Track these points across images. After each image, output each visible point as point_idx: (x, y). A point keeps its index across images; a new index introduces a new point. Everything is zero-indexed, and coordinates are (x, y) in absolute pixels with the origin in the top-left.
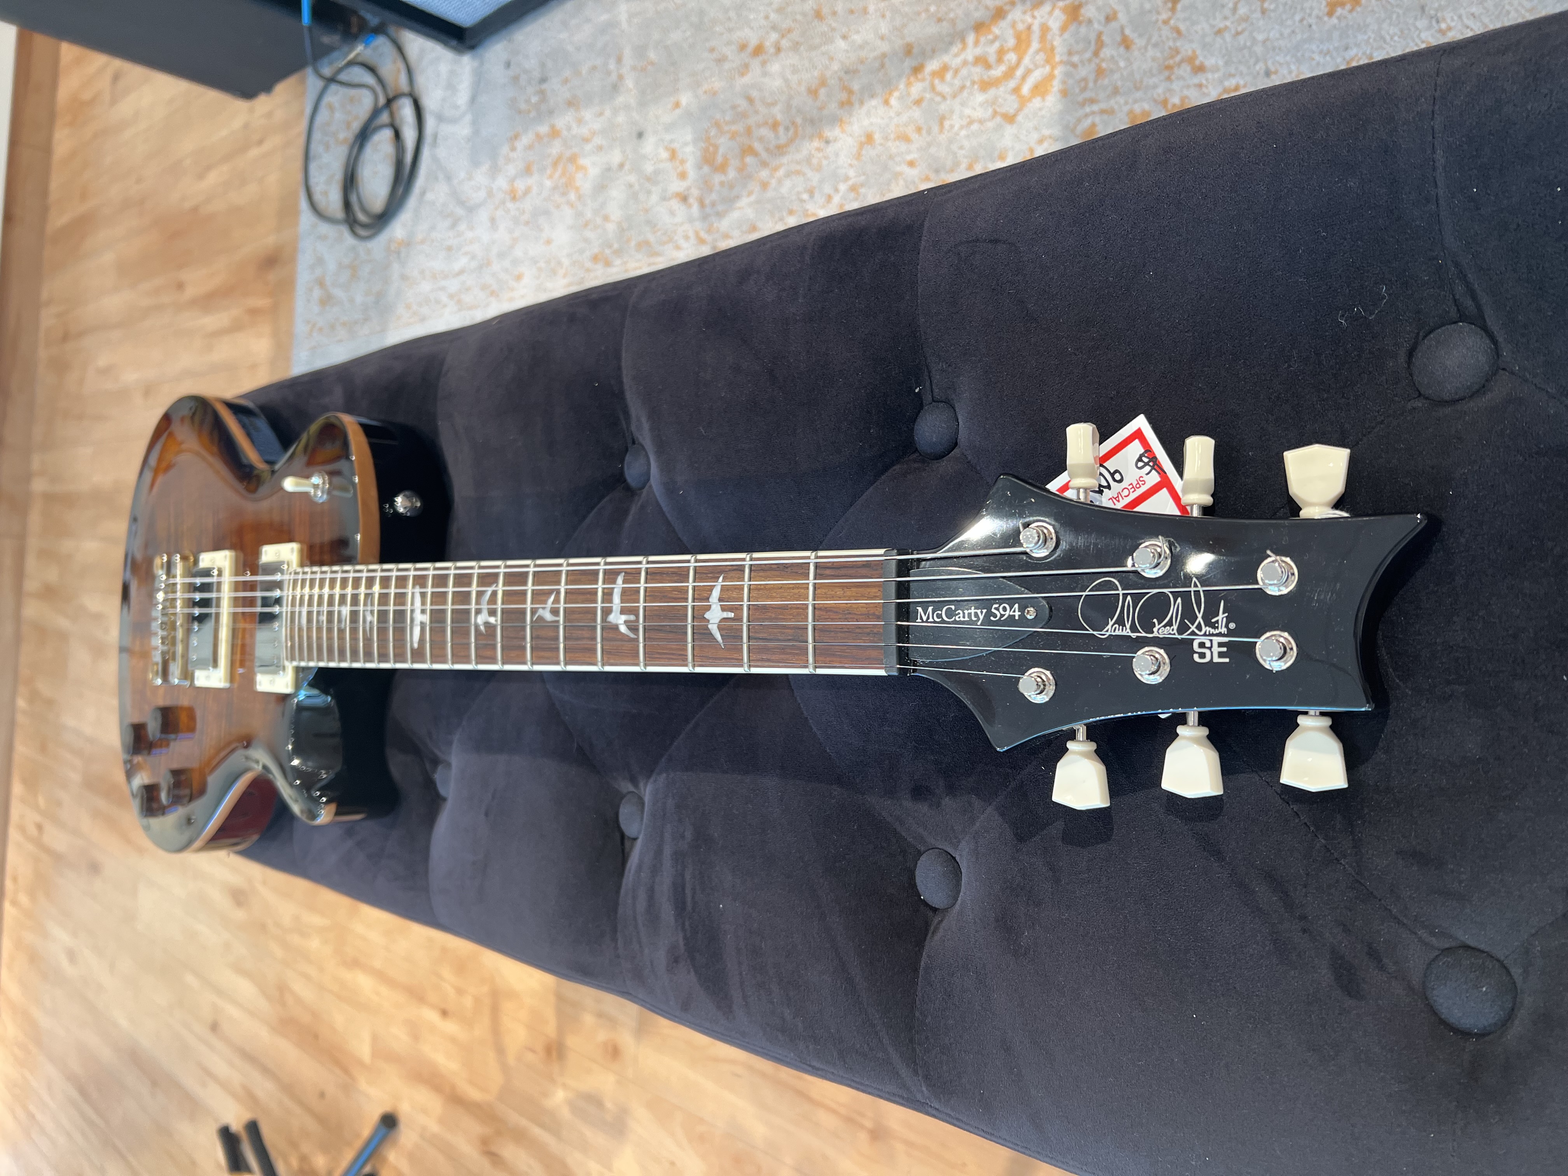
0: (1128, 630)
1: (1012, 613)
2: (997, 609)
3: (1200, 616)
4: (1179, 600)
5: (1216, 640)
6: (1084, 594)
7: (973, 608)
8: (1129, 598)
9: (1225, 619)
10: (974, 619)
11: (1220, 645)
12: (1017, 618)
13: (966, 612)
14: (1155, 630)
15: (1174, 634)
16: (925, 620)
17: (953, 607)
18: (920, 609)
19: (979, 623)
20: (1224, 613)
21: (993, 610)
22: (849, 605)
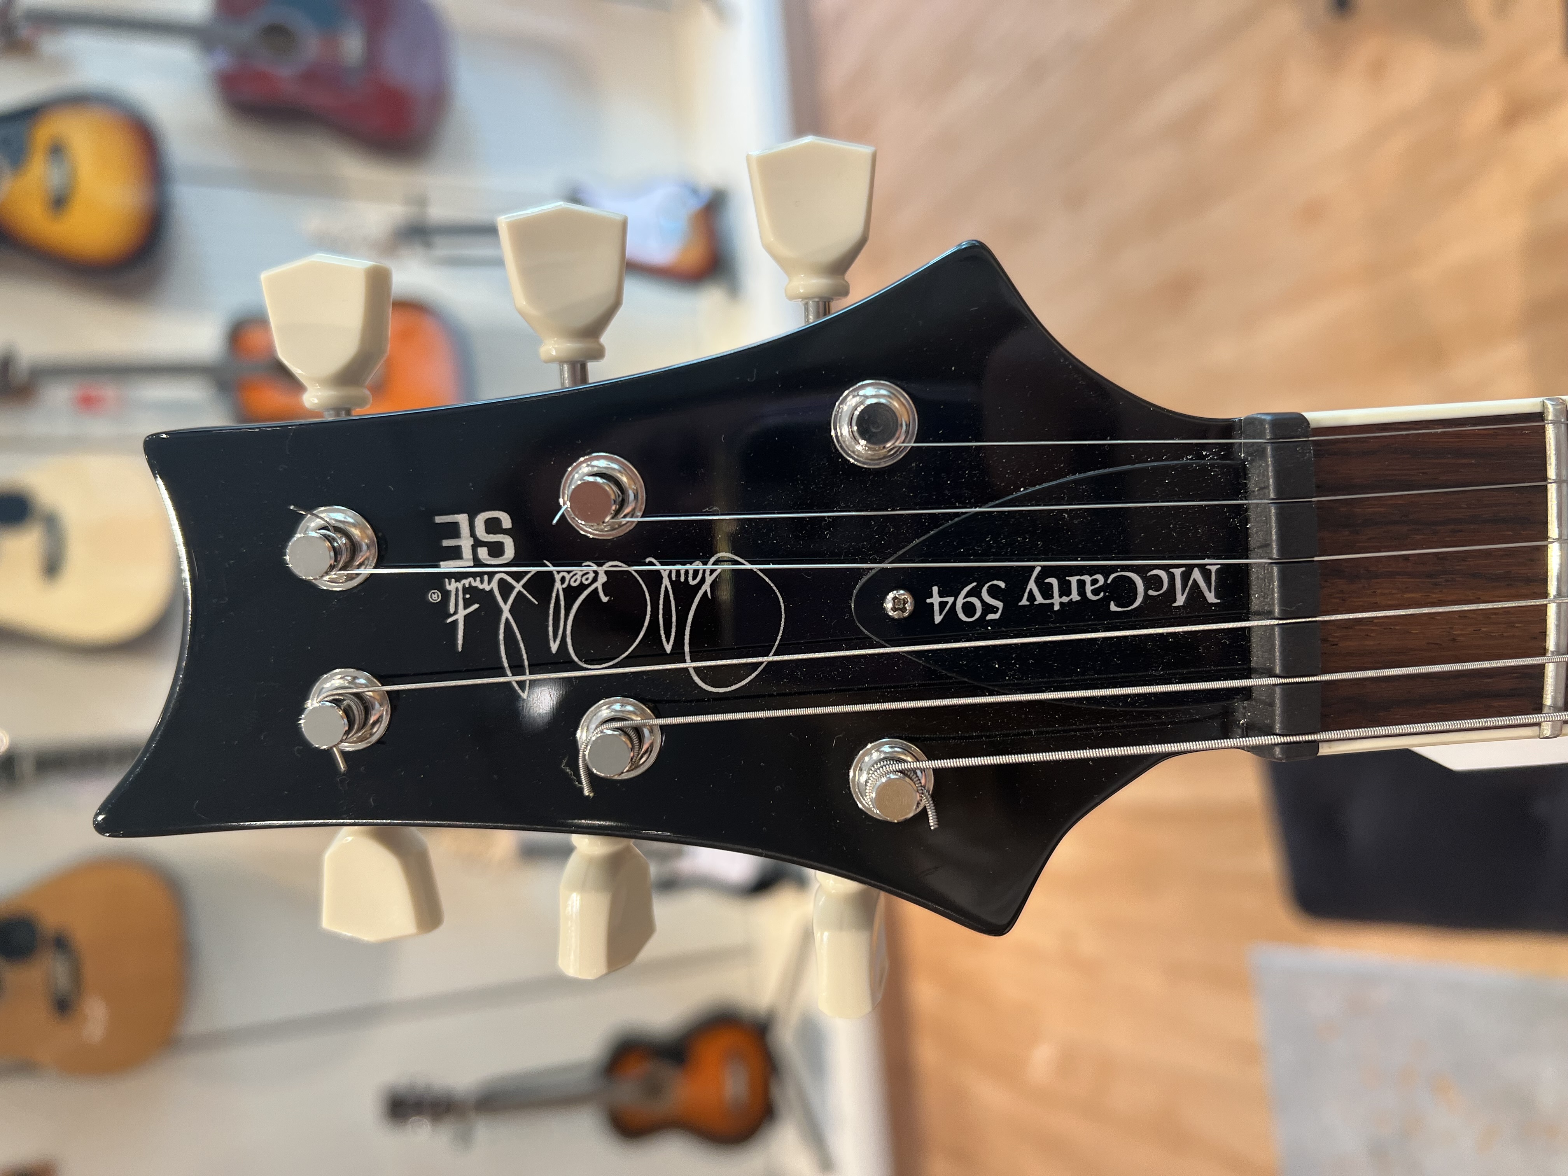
0: (665, 575)
1: (951, 600)
2: (988, 609)
3: (506, 614)
4: (554, 647)
5: (464, 565)
6: (771, 658)
7: (1057, 607)
8: (668, 648)
9: (452, 611)
10: (1054, 581)
11: (455, 553)
12: (935, 589)
13: (1075, 596)
14: (602, 578)
15: (559, 572)
16: (1196, 571)
17: (1113, 607)
18: (1211, 598)
19: (1038, 569)
20: (455, 622)
21: (999, 605)
22: (1435, 596)
